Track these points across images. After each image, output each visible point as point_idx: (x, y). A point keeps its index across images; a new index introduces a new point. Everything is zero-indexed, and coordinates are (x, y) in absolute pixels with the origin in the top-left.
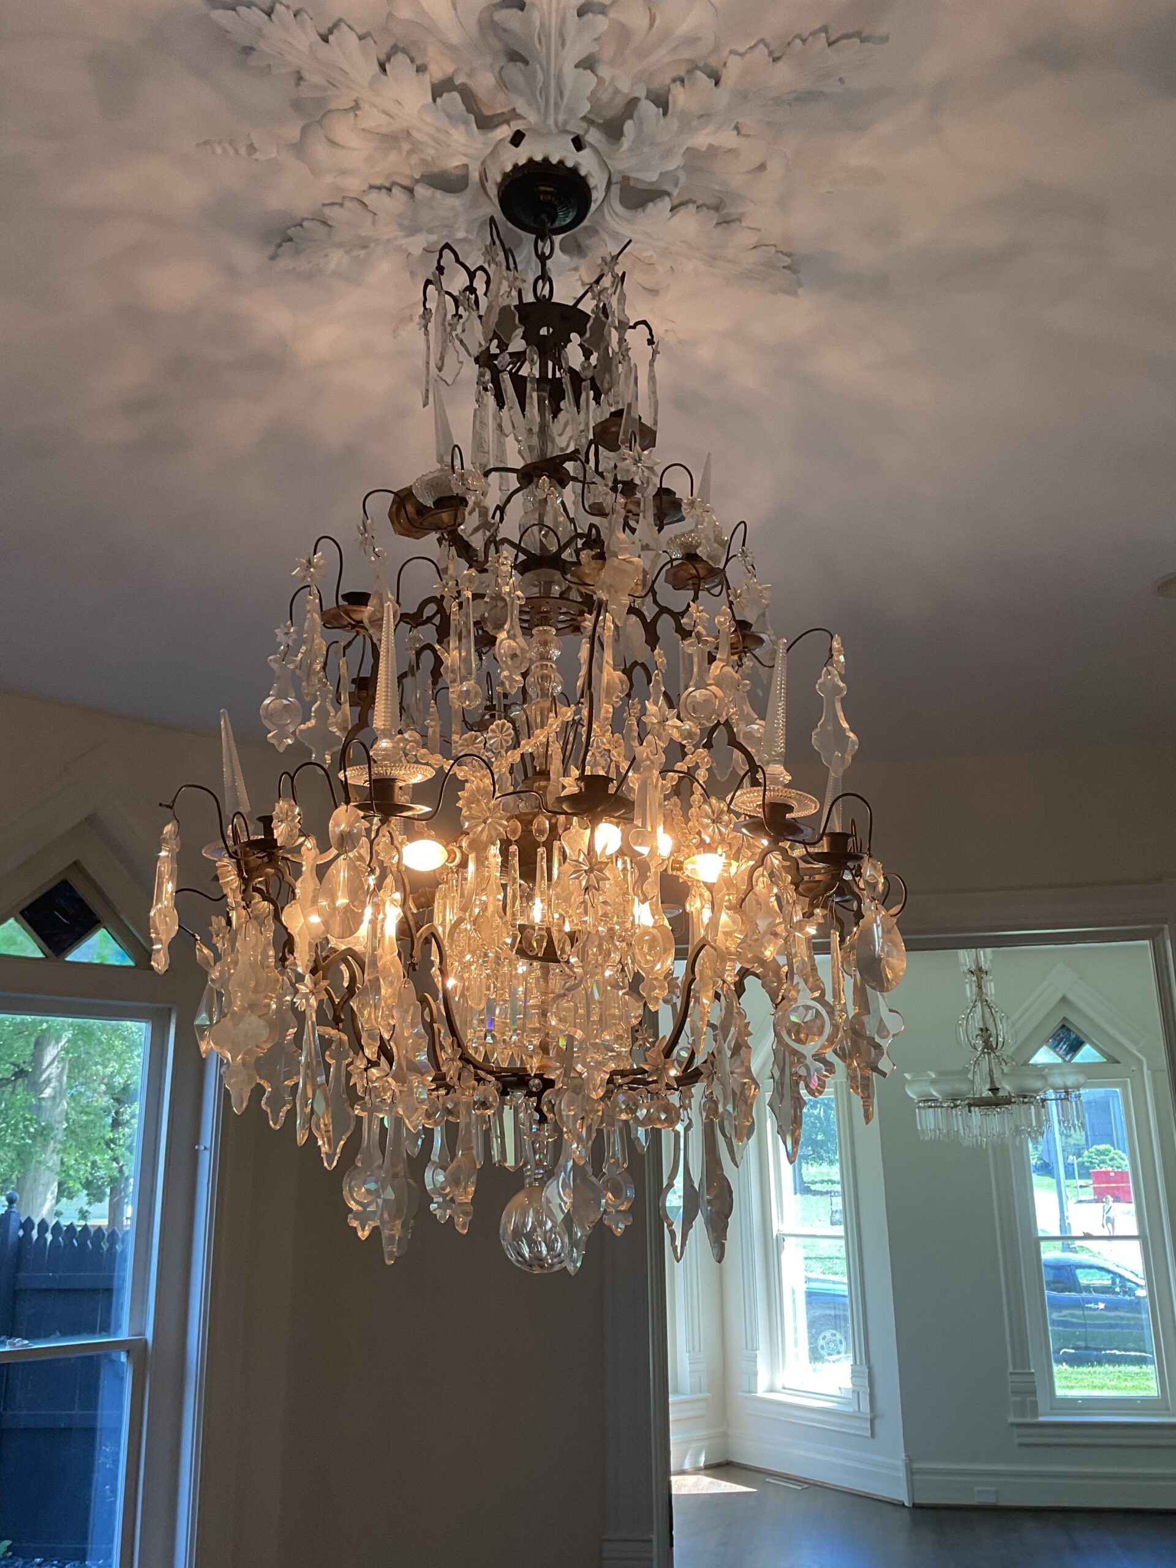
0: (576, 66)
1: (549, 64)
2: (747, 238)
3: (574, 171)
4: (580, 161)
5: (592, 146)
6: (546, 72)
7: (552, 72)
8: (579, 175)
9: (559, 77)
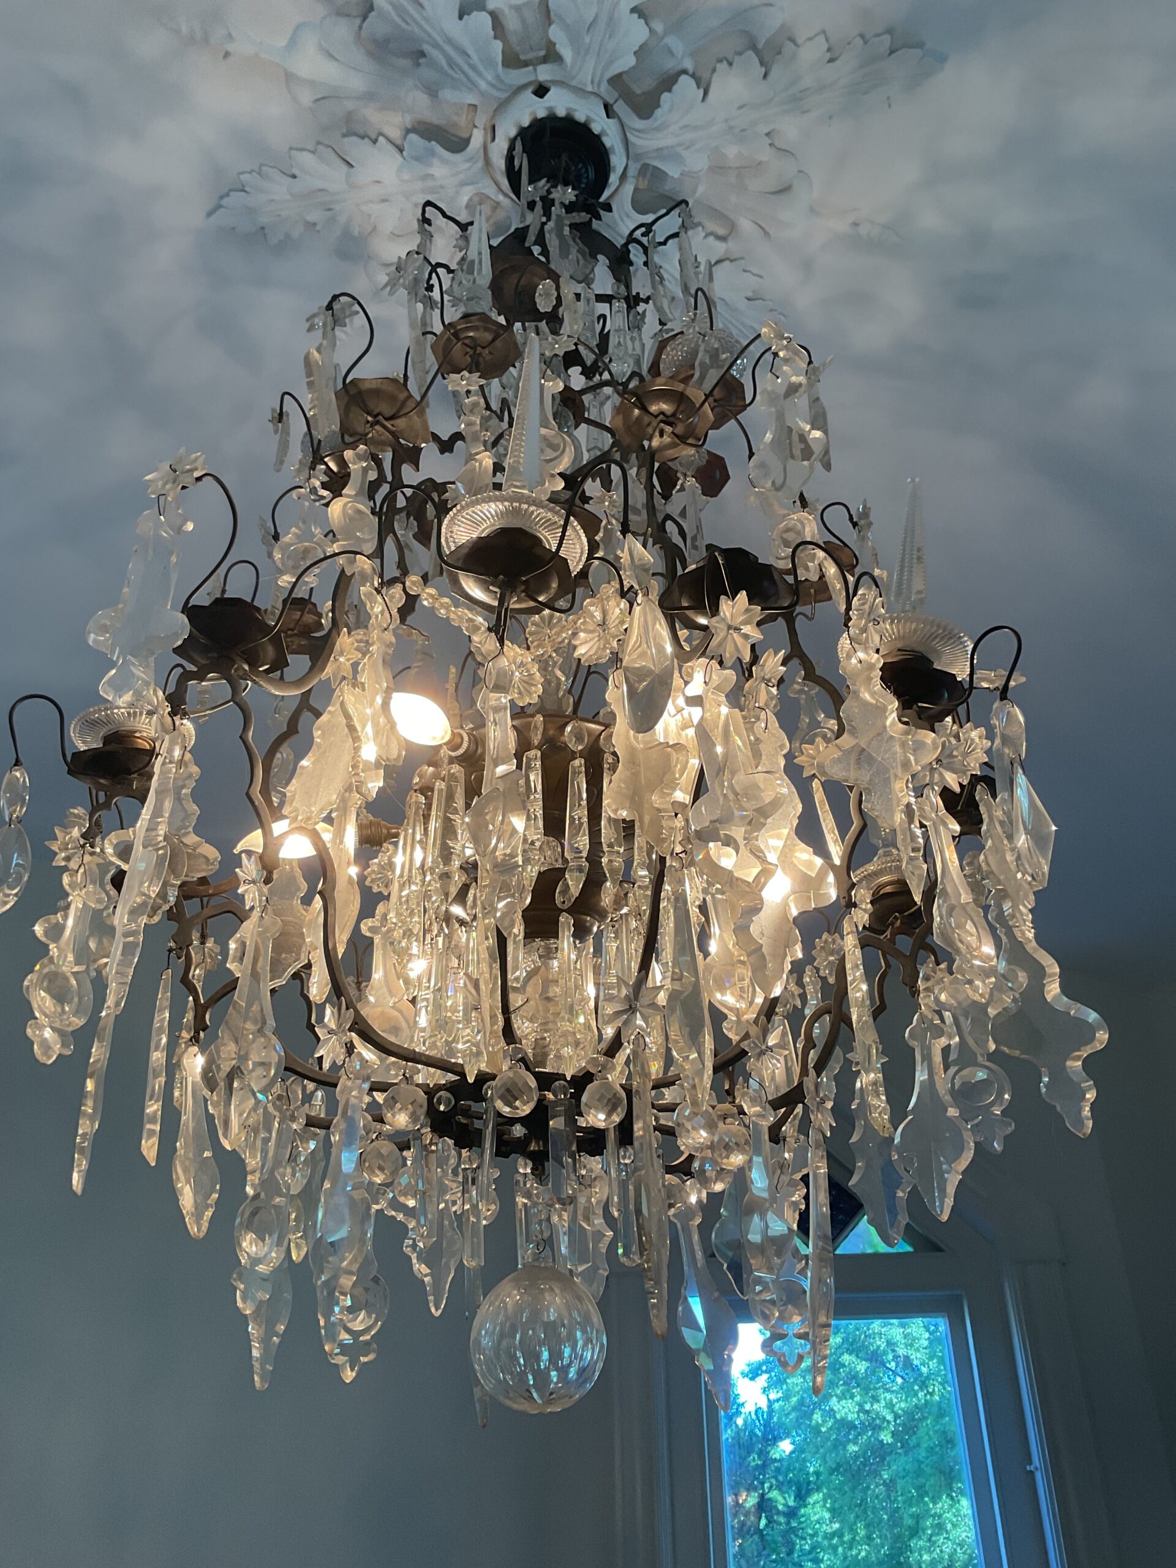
0: (461, 18)
1: (429, 35)
2: (811, 53)
3: (552, 118)
4: (552, 104)
5: (555, 83)
6: (436, 46)
7: (438, 39)
8: (561, 119)
9: (449, 41)
